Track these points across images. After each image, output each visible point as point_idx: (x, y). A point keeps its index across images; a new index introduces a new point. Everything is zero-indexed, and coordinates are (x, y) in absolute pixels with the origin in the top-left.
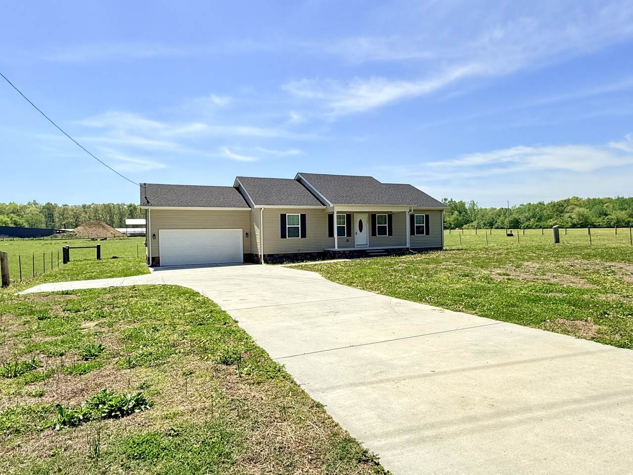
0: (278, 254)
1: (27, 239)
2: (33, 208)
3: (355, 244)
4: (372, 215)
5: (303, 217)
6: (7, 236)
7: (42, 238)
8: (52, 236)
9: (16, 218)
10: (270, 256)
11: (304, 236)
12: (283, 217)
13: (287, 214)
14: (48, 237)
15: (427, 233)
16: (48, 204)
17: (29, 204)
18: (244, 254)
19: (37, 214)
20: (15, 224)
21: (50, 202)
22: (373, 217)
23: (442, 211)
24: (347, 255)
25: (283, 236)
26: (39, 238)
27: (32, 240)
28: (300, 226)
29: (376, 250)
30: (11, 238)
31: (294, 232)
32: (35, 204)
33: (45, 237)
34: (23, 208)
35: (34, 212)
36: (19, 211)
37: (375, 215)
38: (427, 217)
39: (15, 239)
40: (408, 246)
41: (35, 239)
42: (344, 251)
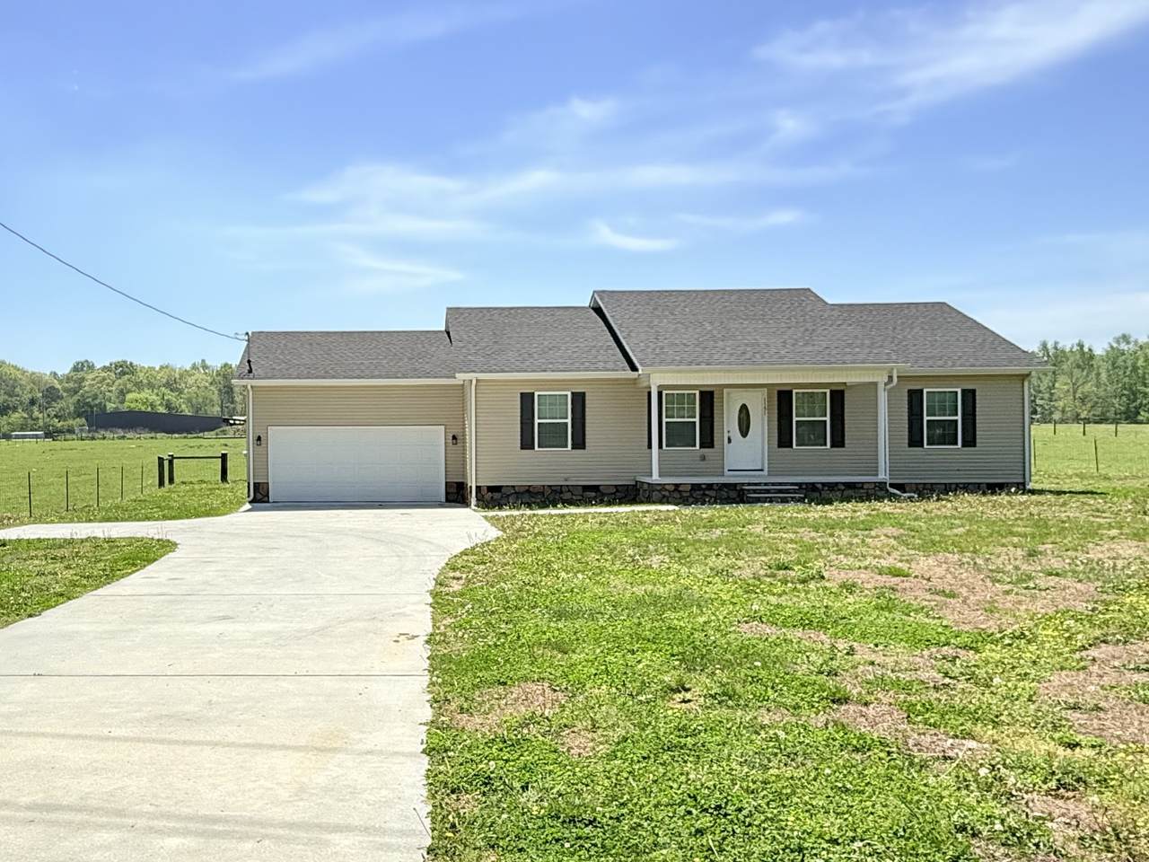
0: (513, 487)
1: (177, 435)
2: (200, 375)
3: (726, 470)
4: (780, 393)
5: (579, 400)
6: (147, 430)
7: (201, 434)
8: (218, 430)
9: (170, 396)
10: (491, 489)
11: (579, 443)
12: (527, 400)
13: (536, 394)
14: (212, 433)
15: (970, 441)
16: (226, 365)
17: (194, 367)
18: (446, 483)
19: (206, 388)
20: (168, 406)
21: (230, 363)
22: (784, 398)
23: (1024, 377)
24: (685, 494)
25: (527, 444)
26: (195, 435)
27: (185, 437)
28: (569, 421)
29: (773, 484)
30: (153, 435)
31: (553, 436)
32: (205, 367)
33: (206, 433)
34: (184, 374)
35: (200, 383)
36: (178, 380)
37: (790, 392)
38: (969, 396)
39: (159, 435)
40: (883, 476)
41: (190, 436)
42: (677, 486)
